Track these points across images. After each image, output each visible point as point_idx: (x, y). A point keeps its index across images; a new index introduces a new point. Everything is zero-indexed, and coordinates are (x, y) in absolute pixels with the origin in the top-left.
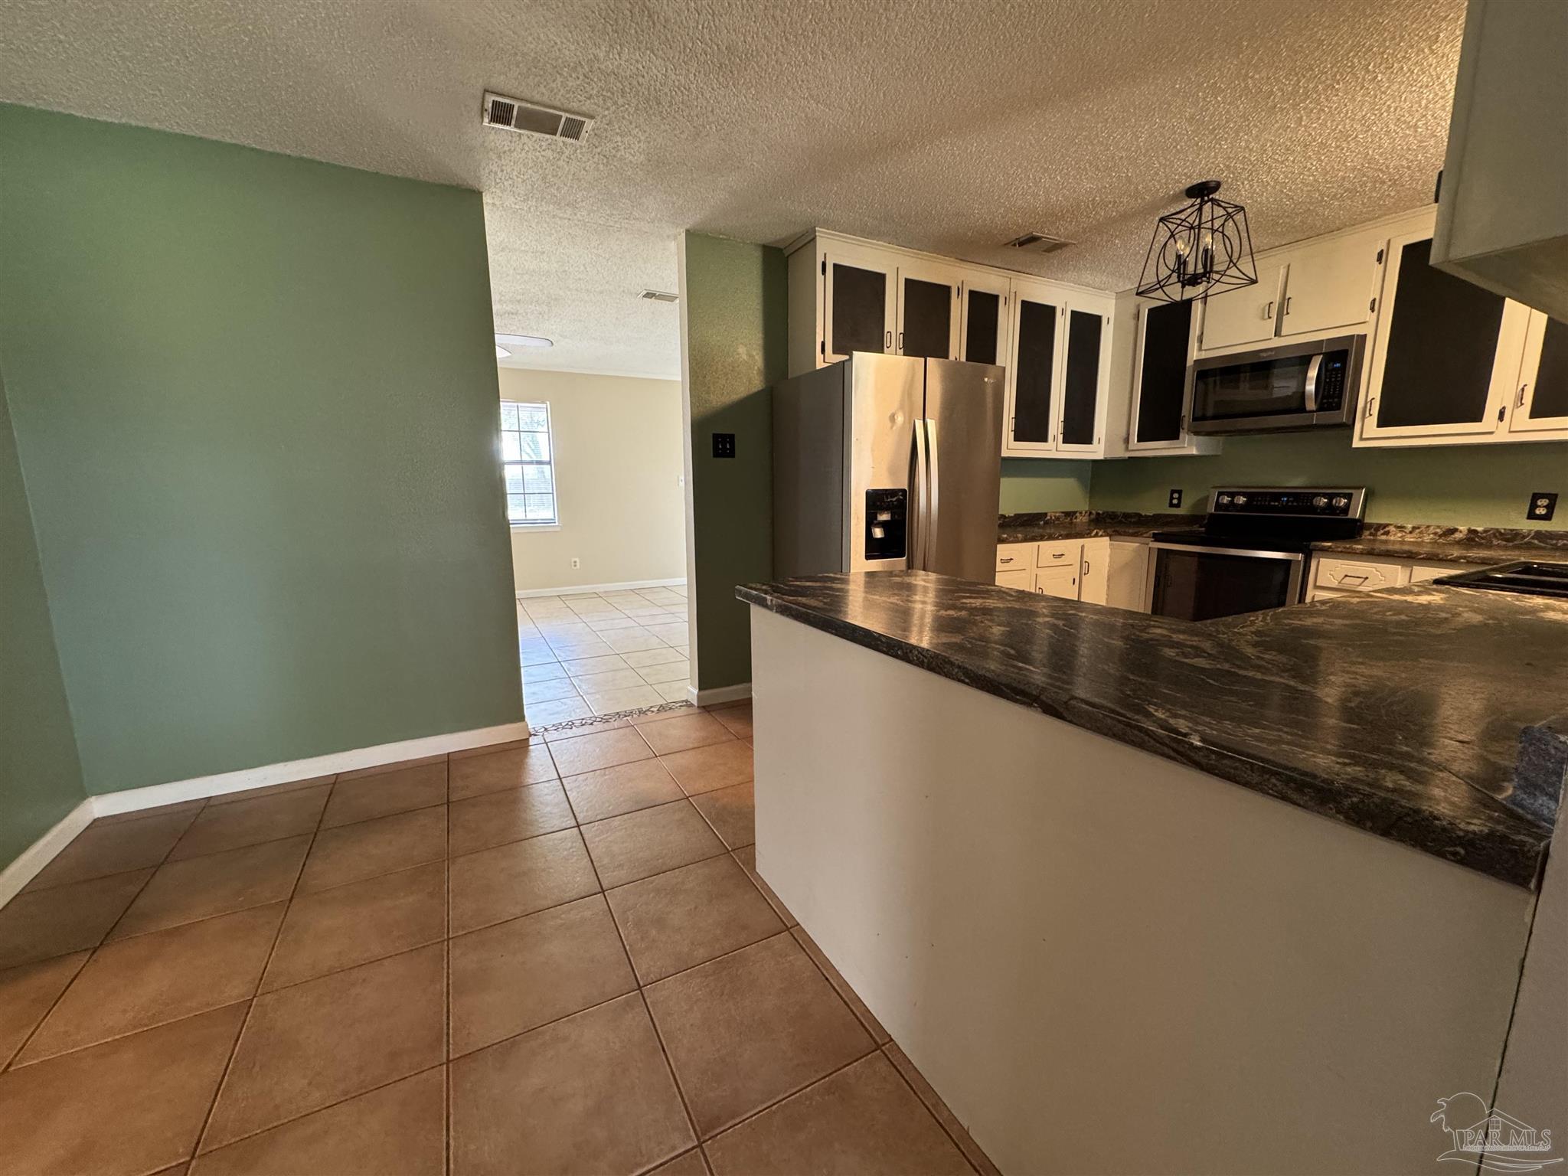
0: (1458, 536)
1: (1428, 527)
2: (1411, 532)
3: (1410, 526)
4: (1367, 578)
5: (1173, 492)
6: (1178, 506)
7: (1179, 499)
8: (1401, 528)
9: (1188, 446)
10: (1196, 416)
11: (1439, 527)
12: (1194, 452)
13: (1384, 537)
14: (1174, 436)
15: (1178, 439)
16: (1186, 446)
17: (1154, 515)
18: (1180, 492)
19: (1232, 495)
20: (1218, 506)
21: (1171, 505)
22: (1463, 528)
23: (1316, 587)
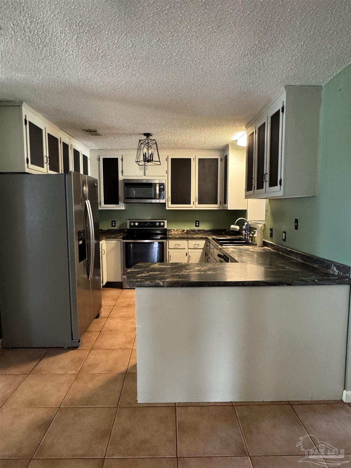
0: (185, 231)
1: (179, 230)
2: (176, 231)
3: (176, 230)
4: (180, 245)
5: (112, 221)
6: (115, 226)
7: (115, 224)
8: (174, 230)
9: (121, 207)
10: (126, 197)
11: (181, 229)
12: (123, 208)
13: (171, 233)
14: (117, 203)
15: (118, 204)
16: (121, 206)
17: (107, 230)
18: (115, 221)
19: (134, 223)
20: (130, 226)
21: (112, 226)
22: (186, 230)
23: (169, 249)
